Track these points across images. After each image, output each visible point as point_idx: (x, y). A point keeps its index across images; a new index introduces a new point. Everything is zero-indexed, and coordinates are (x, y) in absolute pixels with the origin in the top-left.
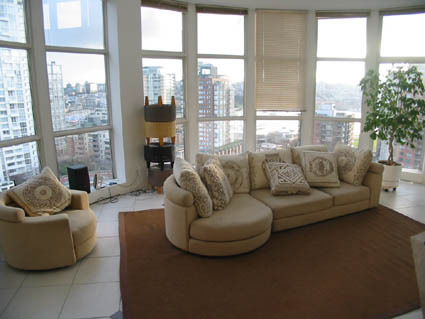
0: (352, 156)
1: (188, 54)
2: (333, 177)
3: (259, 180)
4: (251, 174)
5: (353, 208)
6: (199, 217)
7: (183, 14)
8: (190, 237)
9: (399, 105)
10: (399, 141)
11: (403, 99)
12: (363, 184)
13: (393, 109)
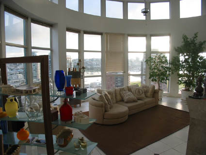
0: (148, 87)
1: (81, 51)
2: (143, 95)
3: (119, 98)
4: (116, 96)
5: (150, 106)
6: (106, 111)
7: (79, 35)
8: (104, 119)
9: (160, 68)
10: (161, 82)
11: (162, 67)
12: (153, 97)
13: (159, 70)
